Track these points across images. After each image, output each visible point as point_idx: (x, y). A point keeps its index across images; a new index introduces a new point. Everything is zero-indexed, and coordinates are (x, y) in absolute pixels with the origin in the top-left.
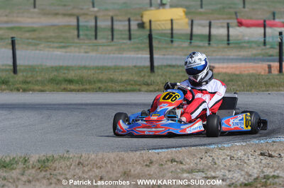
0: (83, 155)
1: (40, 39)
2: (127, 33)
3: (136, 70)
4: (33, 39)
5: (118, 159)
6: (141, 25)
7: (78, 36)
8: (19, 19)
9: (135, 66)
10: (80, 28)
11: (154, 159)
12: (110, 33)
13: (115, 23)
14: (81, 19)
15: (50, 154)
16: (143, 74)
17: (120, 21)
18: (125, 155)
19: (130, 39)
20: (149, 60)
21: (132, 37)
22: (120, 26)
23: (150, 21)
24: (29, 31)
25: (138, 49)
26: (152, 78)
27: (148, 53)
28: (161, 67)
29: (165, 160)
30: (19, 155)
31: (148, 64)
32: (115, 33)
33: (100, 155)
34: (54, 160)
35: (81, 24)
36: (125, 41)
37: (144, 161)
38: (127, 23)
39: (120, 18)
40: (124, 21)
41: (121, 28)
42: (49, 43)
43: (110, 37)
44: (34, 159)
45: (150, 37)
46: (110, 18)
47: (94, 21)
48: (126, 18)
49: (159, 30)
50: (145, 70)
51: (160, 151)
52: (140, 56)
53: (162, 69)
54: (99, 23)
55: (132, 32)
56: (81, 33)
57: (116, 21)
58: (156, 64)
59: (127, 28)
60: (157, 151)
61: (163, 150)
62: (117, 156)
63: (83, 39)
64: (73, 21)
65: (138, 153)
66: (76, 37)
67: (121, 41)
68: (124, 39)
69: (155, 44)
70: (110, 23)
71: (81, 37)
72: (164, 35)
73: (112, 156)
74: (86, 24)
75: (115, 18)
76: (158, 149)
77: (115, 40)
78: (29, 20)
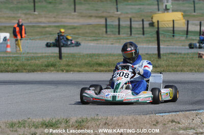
0: (109, 117)
1: (78, 34)
2: (142, 30)
3: (148, 56)
4: (74, 34)
5: (133, 120)
6: (152, 24)
7: (106, 32)
8: (63, 20)
9: (147, 54)
10: (108, 26)
11: (159, 120)
12: (129, 30)
13: (132, 23)
14: (108, 20)
15: (84, 117)
16: (152, 60)
17: (137, 21)
18: (138, 117)
19: (143, 34)
20: (157, 49)
21: (145, 32)
22: (137, 25)
23: (158, 22)
24: (71, 29)
25: (149, 42)
26: (159, 62)
27: (157, 44)
28: (165, 55)
29: (167, 121)
30: (62, 117)
31: (156, 52)
32: (132, 30)
33: (121, 118)
34: (87, 121)
35: (108, 23)
36: (139, 36)
37: (152, 122)
38: (142, 22)
39: (136, 19)
40: (139, 21)
41: (137, 26)
42: (85, 37)
43: (129, 33)
44: (73, 120)
45: (158, 33)
46: (129, 19)
47: (117, 21)
48: (141, 19)
49: (164, 28)
50: (154, 56)
51: (164, 114)
52: (150, 46)
53: (166, 56)
54: (121, 23)
55: (145, 29)
56: (108, 30)
57: (134, 21)
58: (162, 52)
59: (141, 26)
60: (161, 114)
61: (166, 114)
62: (133, 118)
63: (110, 34)
64: (103, 22)
65: (148, 116)
66: (105, 33)
67: (137, 36)
68: (139, 34)
69: (161, 38)
70: (129, 23)
71: (108, 33)
72: (168, 31)
73: (129, 118)
74: (112, 23)
75: (133, 19)
76: (163, 113)
77: (132, 35)
78: (71, 21)
